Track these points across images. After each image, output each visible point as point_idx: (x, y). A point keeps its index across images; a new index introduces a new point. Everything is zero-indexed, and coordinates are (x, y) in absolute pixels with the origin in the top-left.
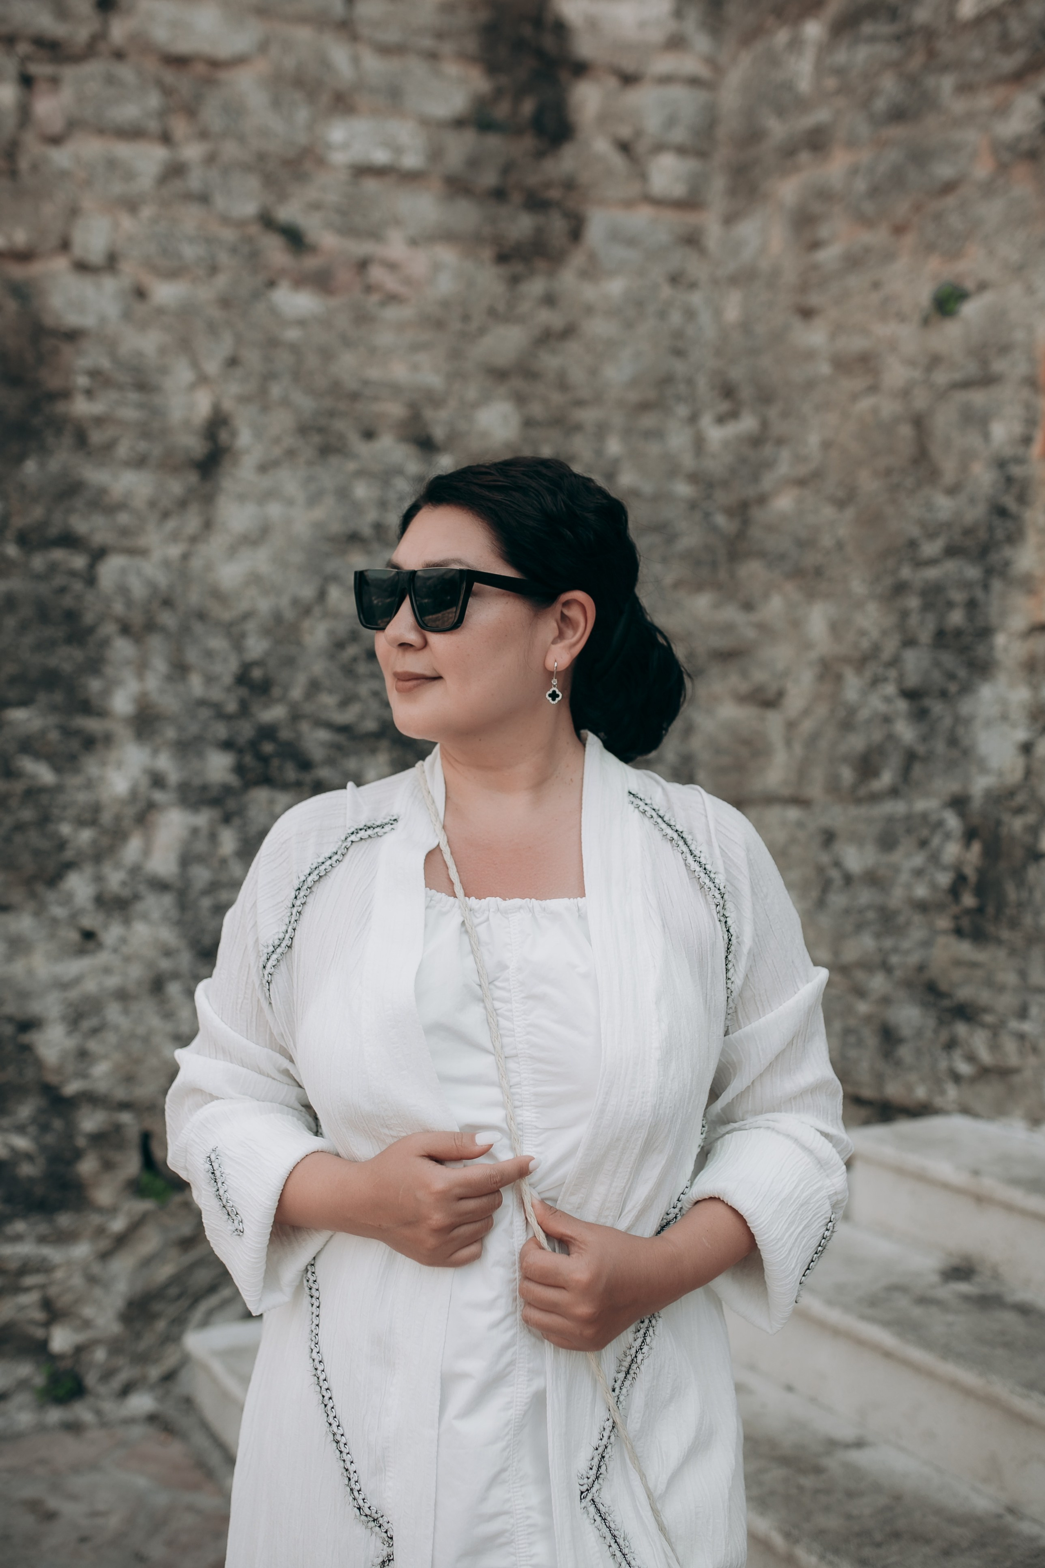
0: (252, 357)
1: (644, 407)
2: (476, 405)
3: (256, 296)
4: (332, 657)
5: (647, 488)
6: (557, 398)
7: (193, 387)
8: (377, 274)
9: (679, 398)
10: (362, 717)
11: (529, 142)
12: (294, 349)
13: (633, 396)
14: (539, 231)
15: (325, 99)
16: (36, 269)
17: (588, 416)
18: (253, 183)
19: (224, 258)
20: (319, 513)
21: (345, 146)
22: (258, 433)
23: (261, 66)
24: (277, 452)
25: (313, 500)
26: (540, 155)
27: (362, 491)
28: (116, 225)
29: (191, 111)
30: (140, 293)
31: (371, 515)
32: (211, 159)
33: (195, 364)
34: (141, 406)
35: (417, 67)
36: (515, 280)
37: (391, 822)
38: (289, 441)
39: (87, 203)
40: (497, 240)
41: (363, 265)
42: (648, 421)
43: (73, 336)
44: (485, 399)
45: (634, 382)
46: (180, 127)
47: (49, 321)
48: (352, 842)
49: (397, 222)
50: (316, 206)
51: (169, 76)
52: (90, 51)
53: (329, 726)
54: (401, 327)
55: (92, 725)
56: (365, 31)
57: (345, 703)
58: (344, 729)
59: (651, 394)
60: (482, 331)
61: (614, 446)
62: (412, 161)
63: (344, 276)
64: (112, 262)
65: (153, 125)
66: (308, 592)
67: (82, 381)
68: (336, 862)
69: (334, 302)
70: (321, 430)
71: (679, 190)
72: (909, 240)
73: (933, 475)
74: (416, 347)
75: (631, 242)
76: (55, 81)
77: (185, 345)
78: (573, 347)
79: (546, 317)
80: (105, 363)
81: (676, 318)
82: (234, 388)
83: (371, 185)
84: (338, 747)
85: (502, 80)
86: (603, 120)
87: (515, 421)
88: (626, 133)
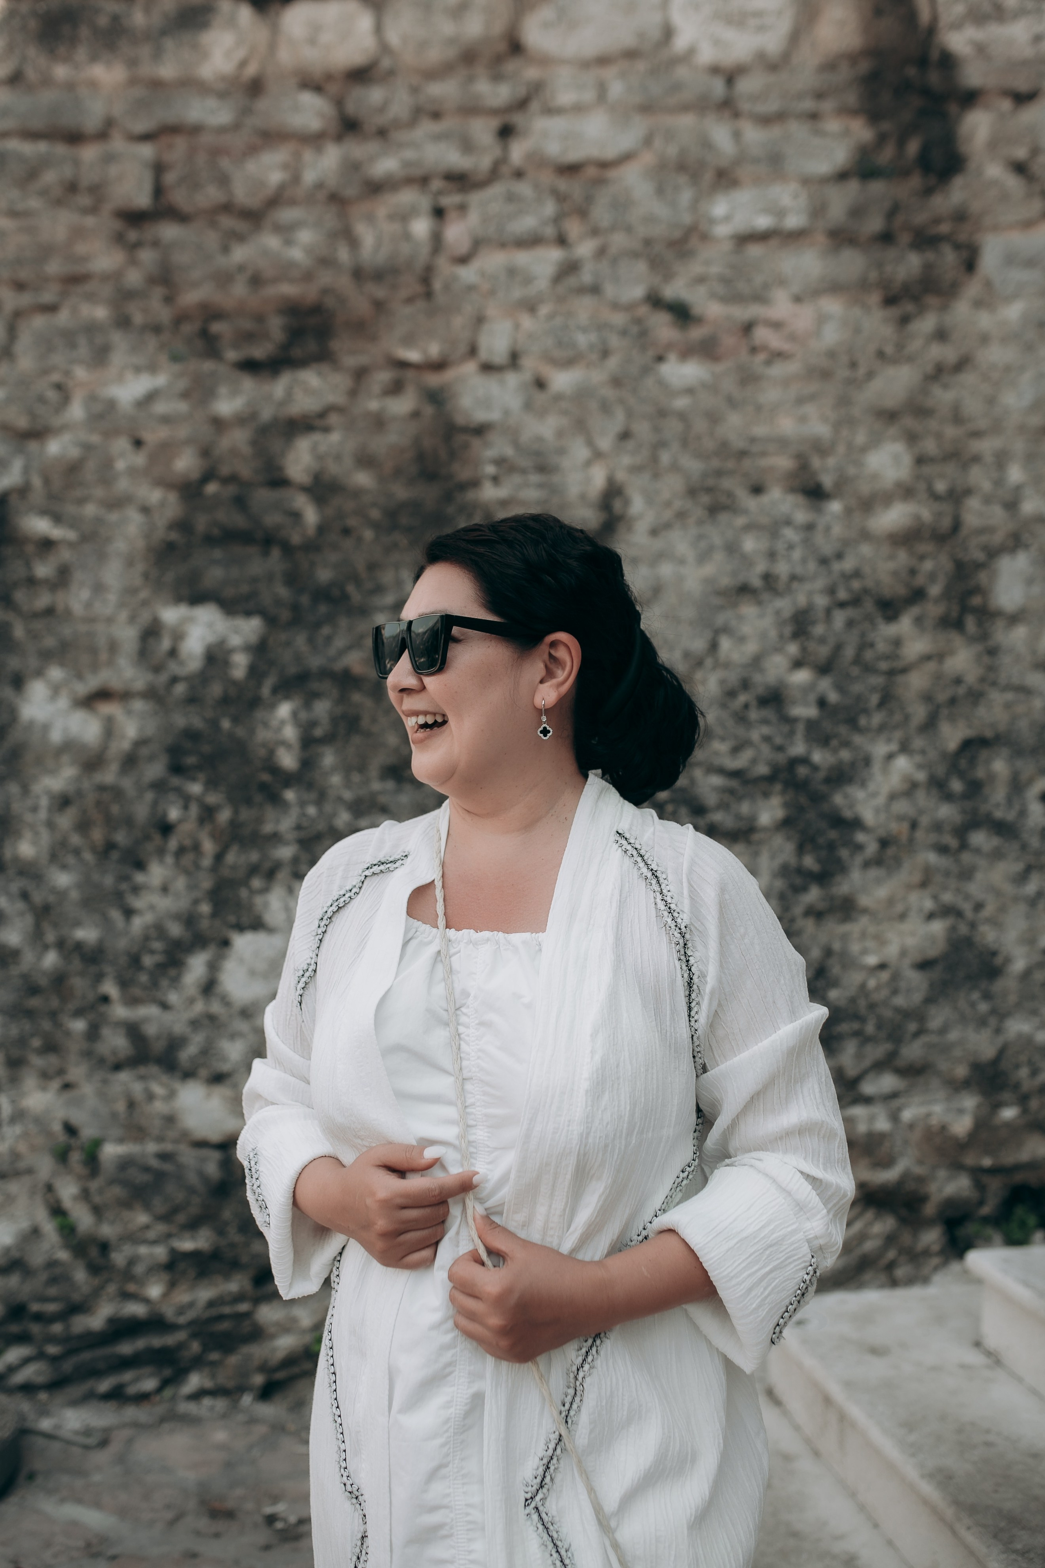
0: (643, 429)
2: (864, 449)
3: (646, 371)
4: (724, 706)
6: (951, 432)
7: (588, 464)
8: (761, 334)
10: (754, 761)
11: (916, 181)
12: (682, 416)
13: (1035, 423)
14: (928, 267)
15: (708, 176)
16: (449, 375)
17: (986, 446)
18: (641, 267)
19: (614, 341)
20: (708, 570)
21: (727, 218)
22: (650, 500)
23: (648, 158)
24: (668, 515)
25: (703, 557)
26: (928, 192)
27: (749, 544)
28: (517, 326)
29: (582, 213)
30: (540, 384)
31: (761, 567)
32: (601, 252)
33: (590, 443)
34: (540, 486)
35: (798, 130)
36: (905, 320)
37: (402, 858)
38: (678, 504)
39: (492, 310)
40: (884, 284)
41: (748, 328)
43: (480, 430)
44: (875, 442)
45: (1035, 409)
46: (573, 228)
47: (460, 420)
48: (366, 876)
49: (782, 282)
50: (701, 280)
51: (563, 184)
52: (494, 175)
53: (721, 771)
54: (786, 382)
56: (745, 106)
57: (736, 750)
58: (736, 774)
60: (870, 375)
61: (1015, 474)
62: (793, 221)
63: (728, 341)
64: (514, 359)
65: (549, 231)
66: (699, 645)
67: (490, 469)
68: (355, 894)
69: (719, 368)
70: (709, 490)
74: (800, 401)
75: (1030, 263)
76: (462, 208)
77: (581, 426)
78: (968, 378)
79: (938, 352)
80: (509, 451)
82: (626, 460)
83: (755, 250)
84: (731, 792)
85: (886, 126)
86: (993, 145)
87: (907, 460)
88: (1021, 153)
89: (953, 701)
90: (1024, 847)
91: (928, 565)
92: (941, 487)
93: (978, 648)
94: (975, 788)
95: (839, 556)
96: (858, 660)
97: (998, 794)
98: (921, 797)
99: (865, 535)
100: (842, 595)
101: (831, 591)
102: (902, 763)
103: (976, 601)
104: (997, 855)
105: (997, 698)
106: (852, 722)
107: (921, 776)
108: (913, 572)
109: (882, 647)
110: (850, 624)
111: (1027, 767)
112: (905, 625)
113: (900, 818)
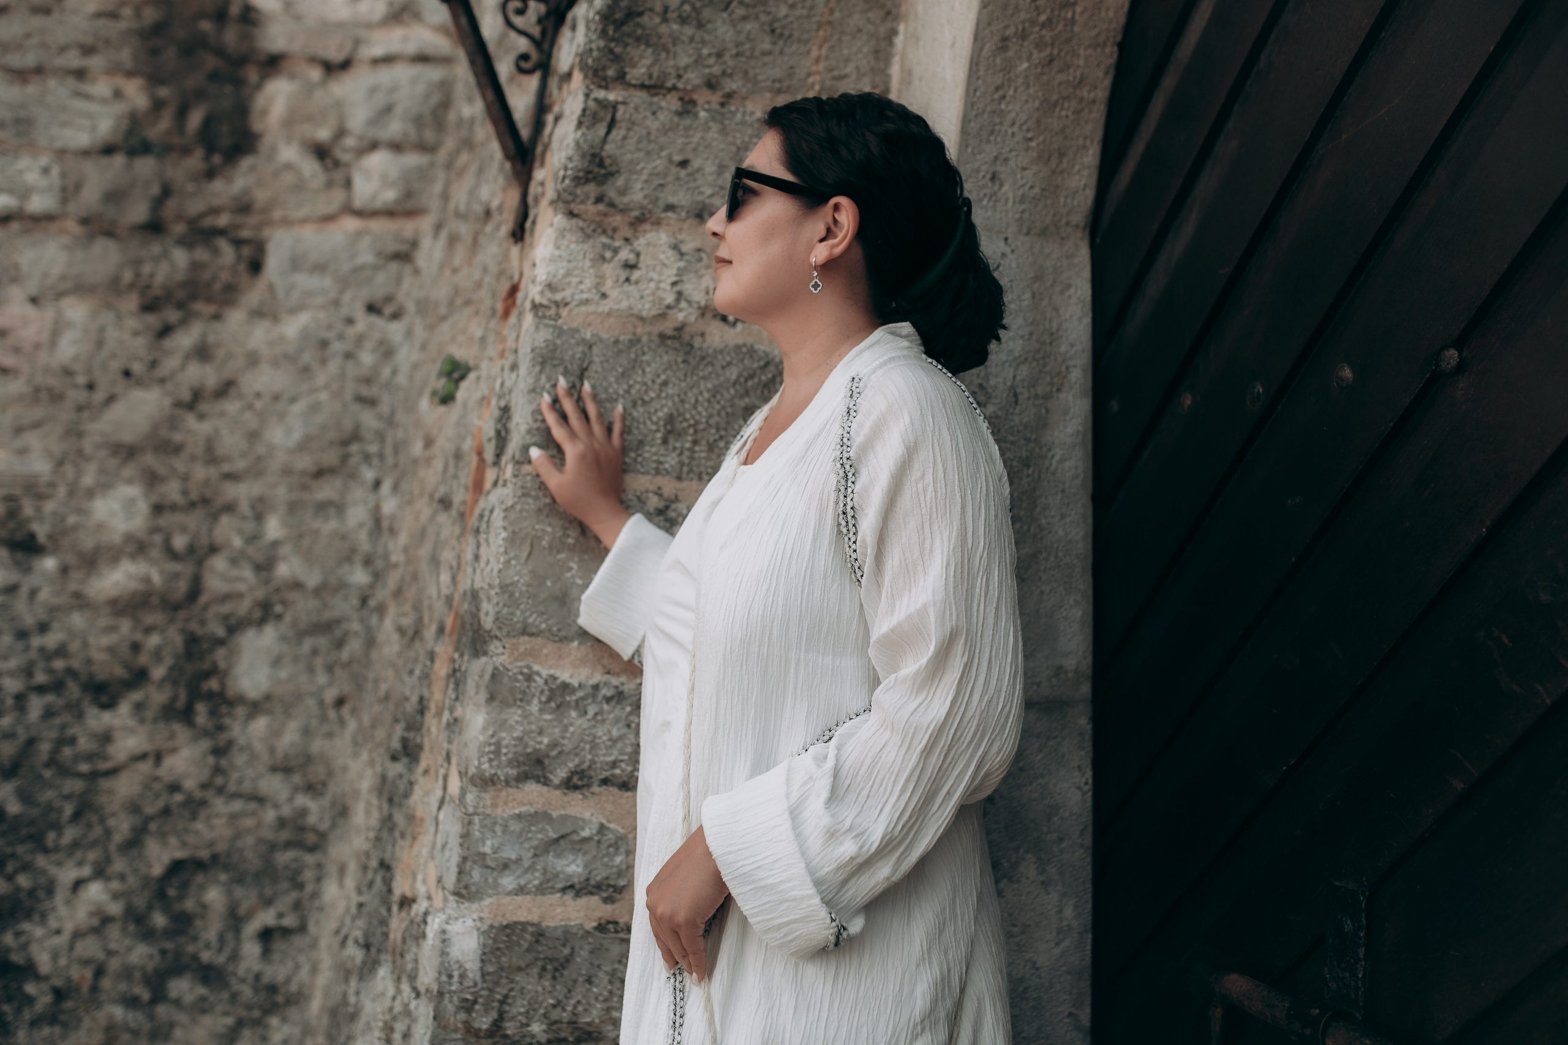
1: (320, 473)
2: (91, 493)
5: (312, 580)
6: (200, 472)
9: (367, 458)
11: (195, 161)
13: (305, 462)
14: (196, 266)
17: (242, 492)
26: (210, 174)
35: (58, 89)
36: (165, 331)
40: (142, 286)
42: (326, 491)
44: (104, 487)
45: (304, 446)
49: (17, 278)
59: (331, 457)
60: (111, 399)
61: (274, 528)
62: (37, 204)
71: (389, 196)
74: (20, 429)
75: (320, 268)
78: (231, 406)
79: (198, 374)
81: (367, 358)
85: (164, 92)
86: (289, 122)
87: (143, 507)
88: (323, 134)
89: (166, 812)
90: (234, 997)
91: (154, 640)
92: (180, 542)
93: (205, 744)
94: (183, 923)
95: (43, 628)
96: (51, 762)
97: (211, 931)
98: (114, 932)
99: (80, 601)
100: (40, 678)
101: (28, 671)
102: (95, 891)
103: (213, 684)
104: (202, 1007)
105: (221, 806)
106: (38, 842)
107: (115, 909)
108: (136, 647)
109: (84, 744)
110: (49, 713)
111: (247, 897)
113: (85, 962)
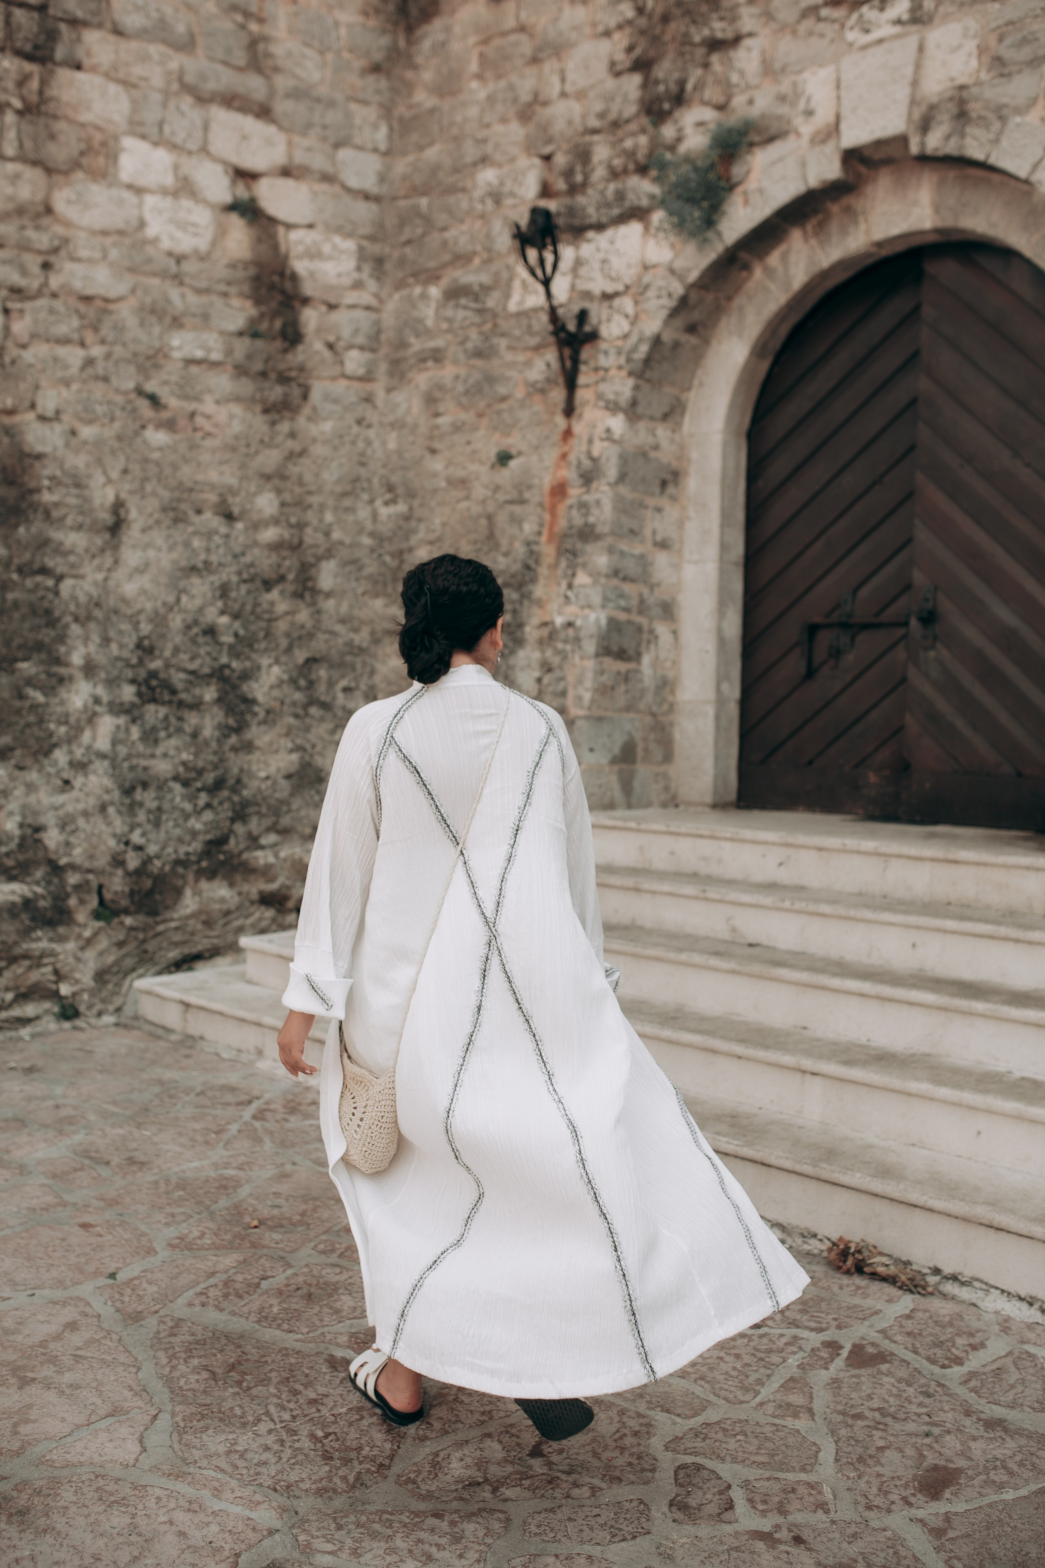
0: (136, 468)
1: (345, 494)
2: (255, 495)
3: (137, 434)
4: (185, 634)
5: (348, 541)
6: (298, 490)
7: (105, 485)
8: (199, 421)
9: (363, 490)
10: (202, 665)
11: (278, 344)
12: (157, 464)
13: (339, 489)
14: (286, 395)
15: (168, 320)
16: (17, 419)
17: (314, 500)
18: (132, 369)
19: (118, 413)
20: (174, 555)
21: (180, 348)
22: (140, 512)
23: (133, 302)
24: (151, 521)
25: (171, 548)
26: (285, 351)
27: (196, 543)
28: (59, 394)
29: (96, 329)
30: (73, 433)
31: (203, 557)
32: (108, 356)
33: (105, 473)
34: (78, 496)
35: (218, 302)
36: (273, 423)
38: (156, 516)
39: (43, 383)
40: (263, 401)
41: (192, 415)
42: (347, 502)
43: (39, 457)
44: (259, 491)
45: (339, 481)
46: (89, 337)
47: (27, 449)
49: (209, 391)
50: (166, 383)
51: (82, 308)
52: (39, 294)
53: (185, 671)
54: (214, 451)
55: (62, 671)
56: (187, 280)
57: (192, 659)
58: (193, 673)
59: (348, 488)
60: (257, 452)
61: (329, 517)
62: (215, 356)
63: (182, 422)
64: (57, 415)
65: (75, 336)
66: (171, 599)
67: (46, 483)
69: (177, 437)
70: (174, 509)
71: (361, 371)
72: (485, 421)
73: (497, 546)
74: (221, 463)
75: (336, 401)
76: (21, 311)
77: (99, 462)
78: (305, 461)
79: (290, 444)
80: (58, 473)
81: (361, 445)
82: (127, 487)
83: (194, 370)
84: (191, 682)
85: (264, 308)
86: (318, 331)
87: (276, 503)
88: (331, 338)
89: (300, 638)
90: (335, 716)
91: (287, 563)
92: (293, 520)
93: (312, 609)
94: (311, 684)
95: (243, 554)
96: (253, 612)
97: (322, 688)
98: (285, 687)
99: (256, 543)
100: (245, 576)
101: (239, 573)
102: (276, 670)
103: (310, 584)
104: (322, 719)
105: (322, 637)
106: (251, 646)
107: (285, 677)
108: (279, 566)
109: (265, 606)
110: (249, 592)
111: (336, 674)
112: (274, 594)
113: (275, 699)
